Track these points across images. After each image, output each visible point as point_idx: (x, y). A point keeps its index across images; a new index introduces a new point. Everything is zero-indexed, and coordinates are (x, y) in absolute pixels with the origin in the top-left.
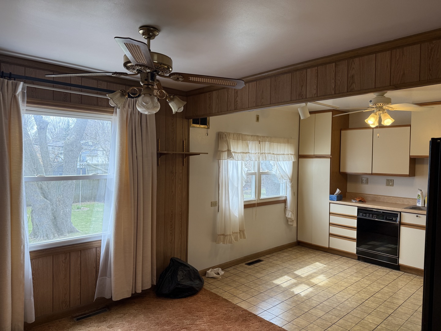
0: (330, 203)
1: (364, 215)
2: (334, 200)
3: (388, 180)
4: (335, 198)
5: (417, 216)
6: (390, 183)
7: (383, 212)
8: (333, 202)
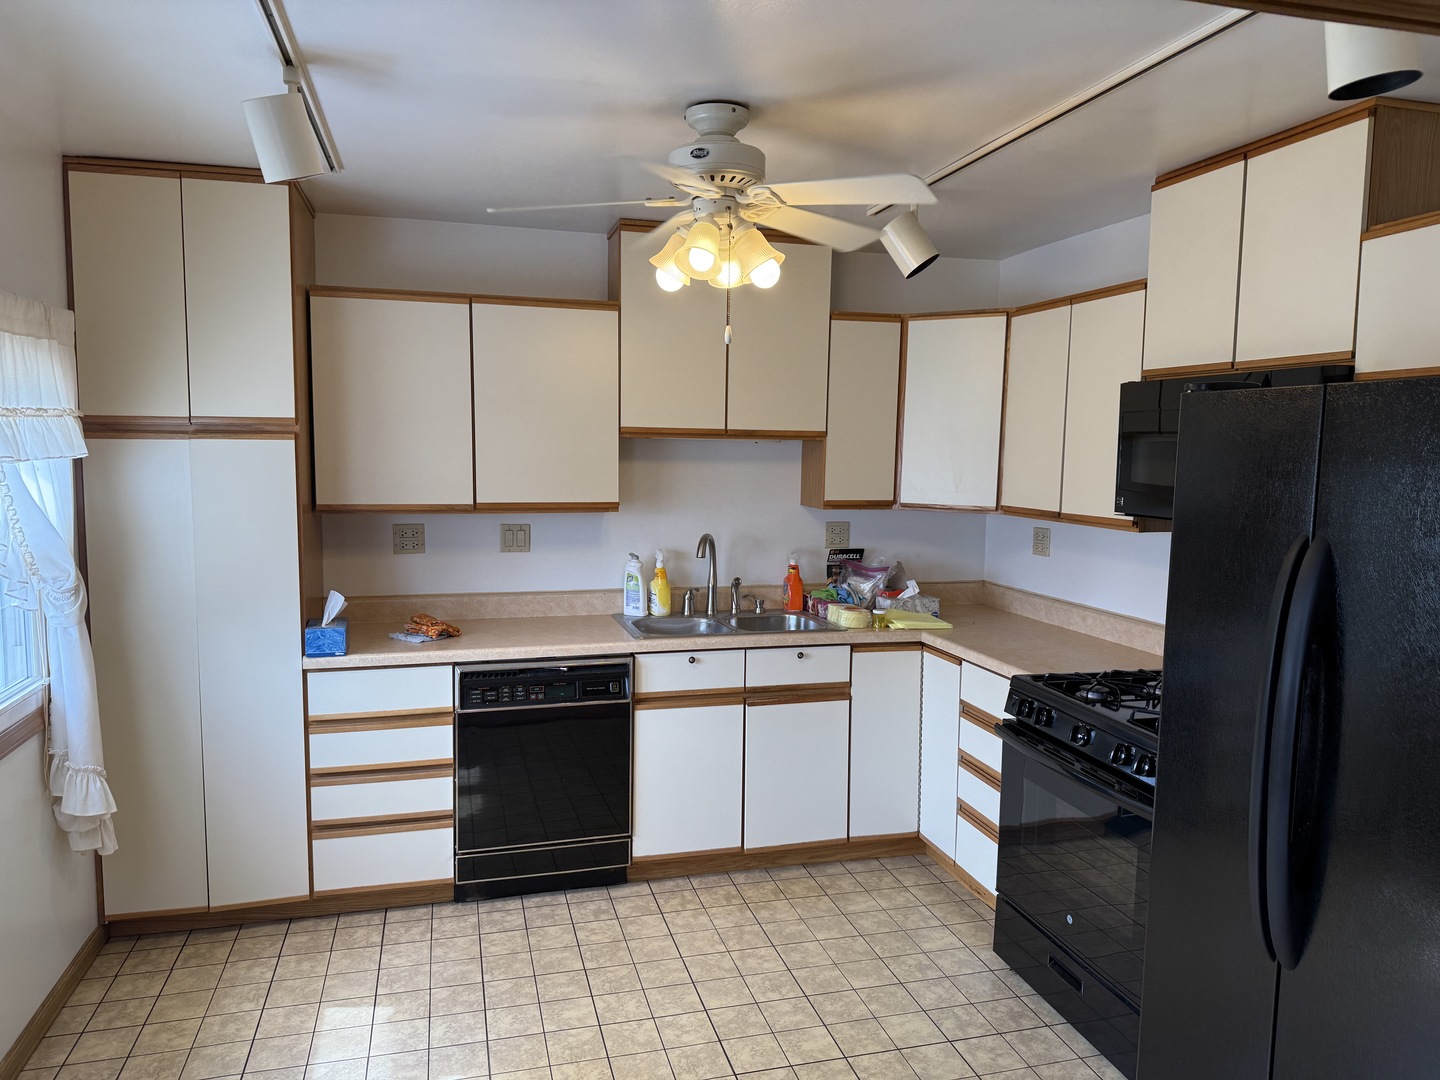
0: (305, 672)
1: (491, 695)
2: (333, 655)
3: (507, 529)
4: (335, 643)
5: (693, 660)
6: (516, 540)
7: (571, 669)
8: (323, 662)
